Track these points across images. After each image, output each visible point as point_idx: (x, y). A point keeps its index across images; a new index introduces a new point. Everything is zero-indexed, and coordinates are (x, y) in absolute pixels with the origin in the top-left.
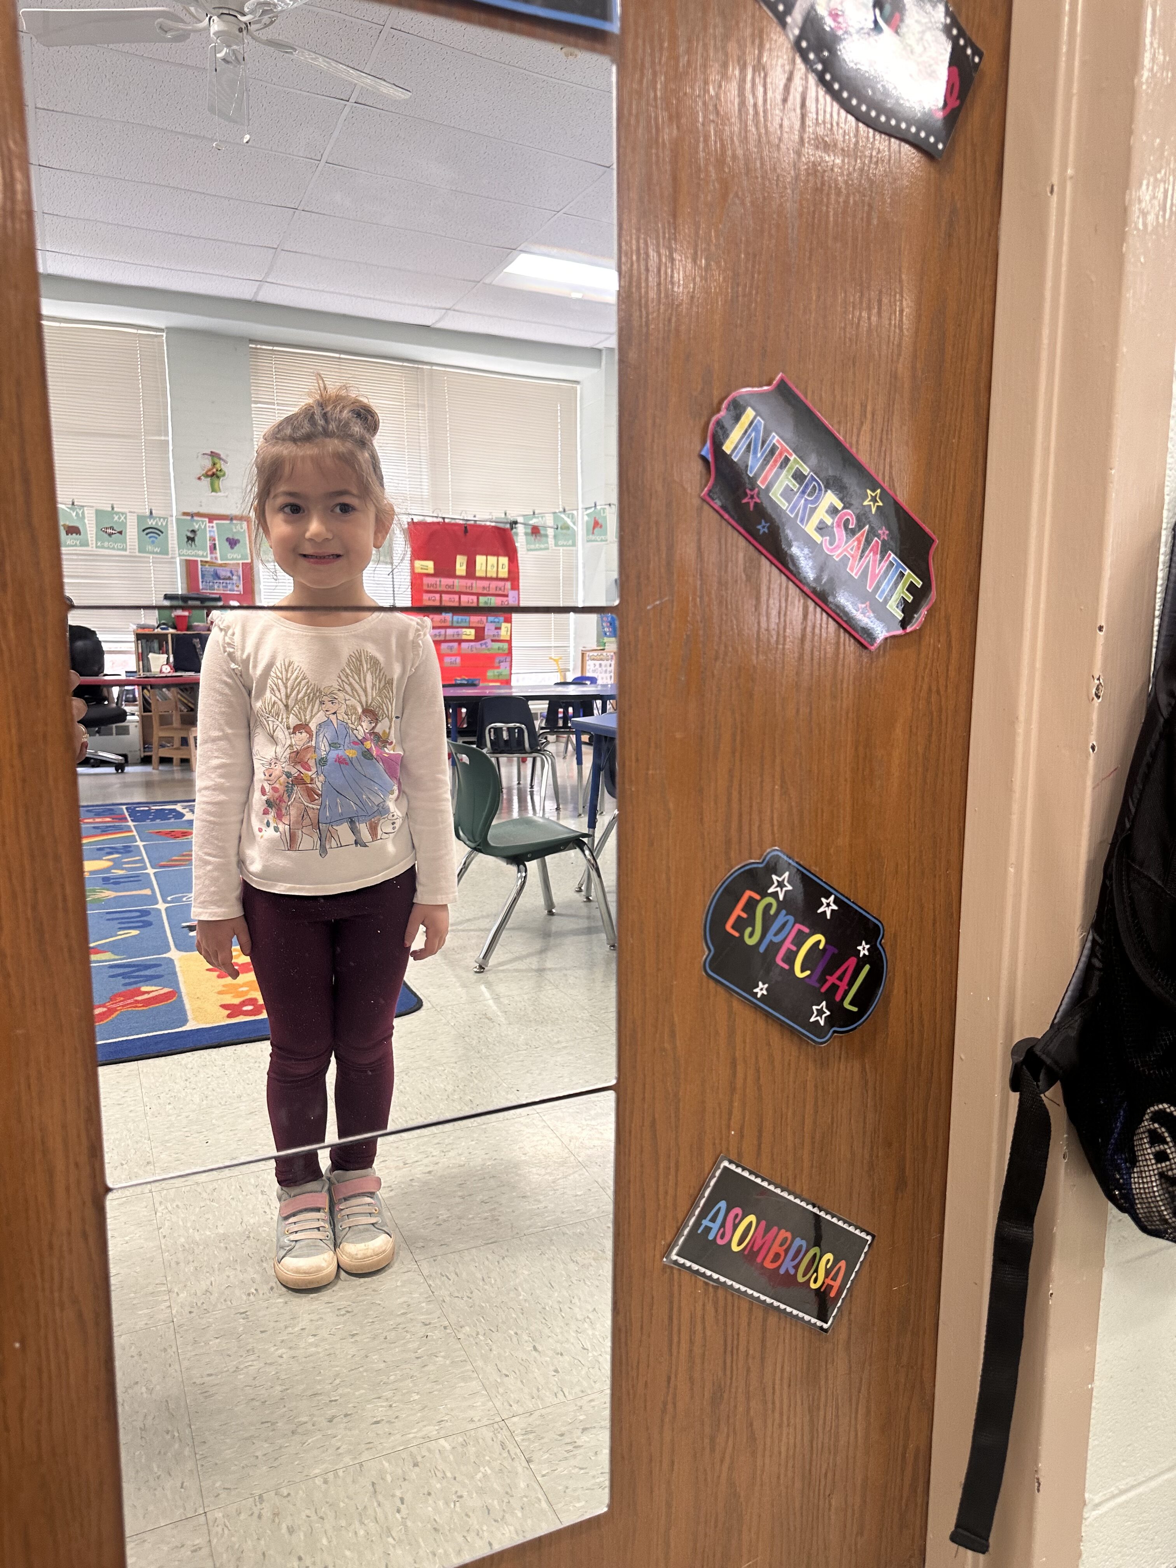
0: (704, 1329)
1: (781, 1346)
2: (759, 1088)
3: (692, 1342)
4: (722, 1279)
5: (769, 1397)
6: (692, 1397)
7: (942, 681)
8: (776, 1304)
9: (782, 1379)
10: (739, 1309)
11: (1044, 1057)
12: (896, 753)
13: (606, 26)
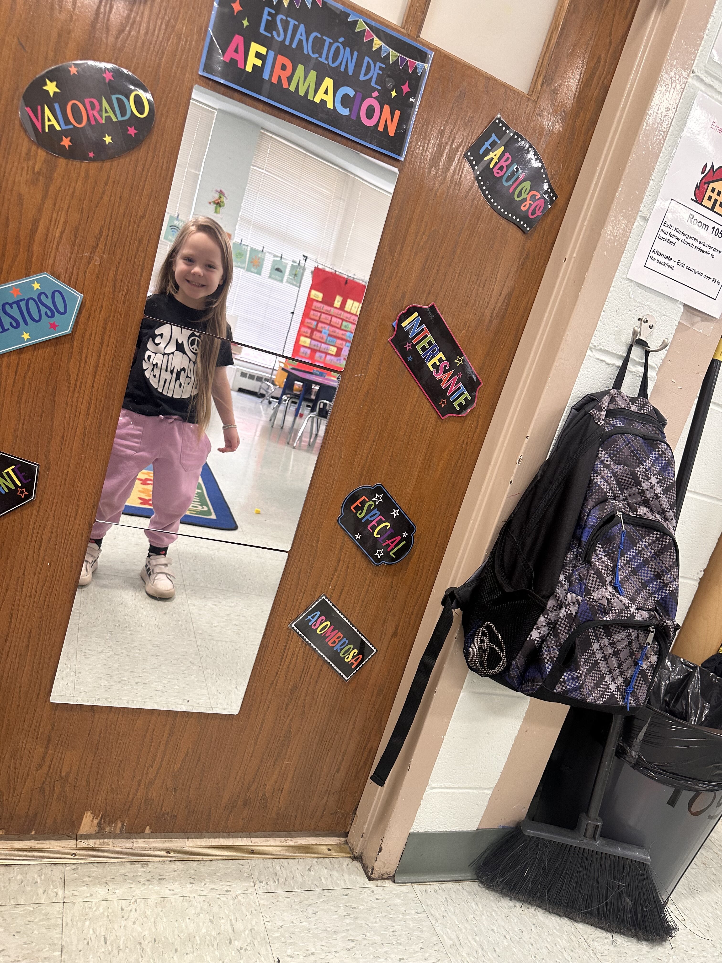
0: (297, 659)
1: (326, 679)
2: (346, 575)
3: (290, 663)
4: (310, 642)
6: (284, 685)
7: (470, 439)
8: (328, 661)
9: (322, 693)
10: (313, 657)
11: (457, 596)
12: (442, 462)
13: (399, 158)
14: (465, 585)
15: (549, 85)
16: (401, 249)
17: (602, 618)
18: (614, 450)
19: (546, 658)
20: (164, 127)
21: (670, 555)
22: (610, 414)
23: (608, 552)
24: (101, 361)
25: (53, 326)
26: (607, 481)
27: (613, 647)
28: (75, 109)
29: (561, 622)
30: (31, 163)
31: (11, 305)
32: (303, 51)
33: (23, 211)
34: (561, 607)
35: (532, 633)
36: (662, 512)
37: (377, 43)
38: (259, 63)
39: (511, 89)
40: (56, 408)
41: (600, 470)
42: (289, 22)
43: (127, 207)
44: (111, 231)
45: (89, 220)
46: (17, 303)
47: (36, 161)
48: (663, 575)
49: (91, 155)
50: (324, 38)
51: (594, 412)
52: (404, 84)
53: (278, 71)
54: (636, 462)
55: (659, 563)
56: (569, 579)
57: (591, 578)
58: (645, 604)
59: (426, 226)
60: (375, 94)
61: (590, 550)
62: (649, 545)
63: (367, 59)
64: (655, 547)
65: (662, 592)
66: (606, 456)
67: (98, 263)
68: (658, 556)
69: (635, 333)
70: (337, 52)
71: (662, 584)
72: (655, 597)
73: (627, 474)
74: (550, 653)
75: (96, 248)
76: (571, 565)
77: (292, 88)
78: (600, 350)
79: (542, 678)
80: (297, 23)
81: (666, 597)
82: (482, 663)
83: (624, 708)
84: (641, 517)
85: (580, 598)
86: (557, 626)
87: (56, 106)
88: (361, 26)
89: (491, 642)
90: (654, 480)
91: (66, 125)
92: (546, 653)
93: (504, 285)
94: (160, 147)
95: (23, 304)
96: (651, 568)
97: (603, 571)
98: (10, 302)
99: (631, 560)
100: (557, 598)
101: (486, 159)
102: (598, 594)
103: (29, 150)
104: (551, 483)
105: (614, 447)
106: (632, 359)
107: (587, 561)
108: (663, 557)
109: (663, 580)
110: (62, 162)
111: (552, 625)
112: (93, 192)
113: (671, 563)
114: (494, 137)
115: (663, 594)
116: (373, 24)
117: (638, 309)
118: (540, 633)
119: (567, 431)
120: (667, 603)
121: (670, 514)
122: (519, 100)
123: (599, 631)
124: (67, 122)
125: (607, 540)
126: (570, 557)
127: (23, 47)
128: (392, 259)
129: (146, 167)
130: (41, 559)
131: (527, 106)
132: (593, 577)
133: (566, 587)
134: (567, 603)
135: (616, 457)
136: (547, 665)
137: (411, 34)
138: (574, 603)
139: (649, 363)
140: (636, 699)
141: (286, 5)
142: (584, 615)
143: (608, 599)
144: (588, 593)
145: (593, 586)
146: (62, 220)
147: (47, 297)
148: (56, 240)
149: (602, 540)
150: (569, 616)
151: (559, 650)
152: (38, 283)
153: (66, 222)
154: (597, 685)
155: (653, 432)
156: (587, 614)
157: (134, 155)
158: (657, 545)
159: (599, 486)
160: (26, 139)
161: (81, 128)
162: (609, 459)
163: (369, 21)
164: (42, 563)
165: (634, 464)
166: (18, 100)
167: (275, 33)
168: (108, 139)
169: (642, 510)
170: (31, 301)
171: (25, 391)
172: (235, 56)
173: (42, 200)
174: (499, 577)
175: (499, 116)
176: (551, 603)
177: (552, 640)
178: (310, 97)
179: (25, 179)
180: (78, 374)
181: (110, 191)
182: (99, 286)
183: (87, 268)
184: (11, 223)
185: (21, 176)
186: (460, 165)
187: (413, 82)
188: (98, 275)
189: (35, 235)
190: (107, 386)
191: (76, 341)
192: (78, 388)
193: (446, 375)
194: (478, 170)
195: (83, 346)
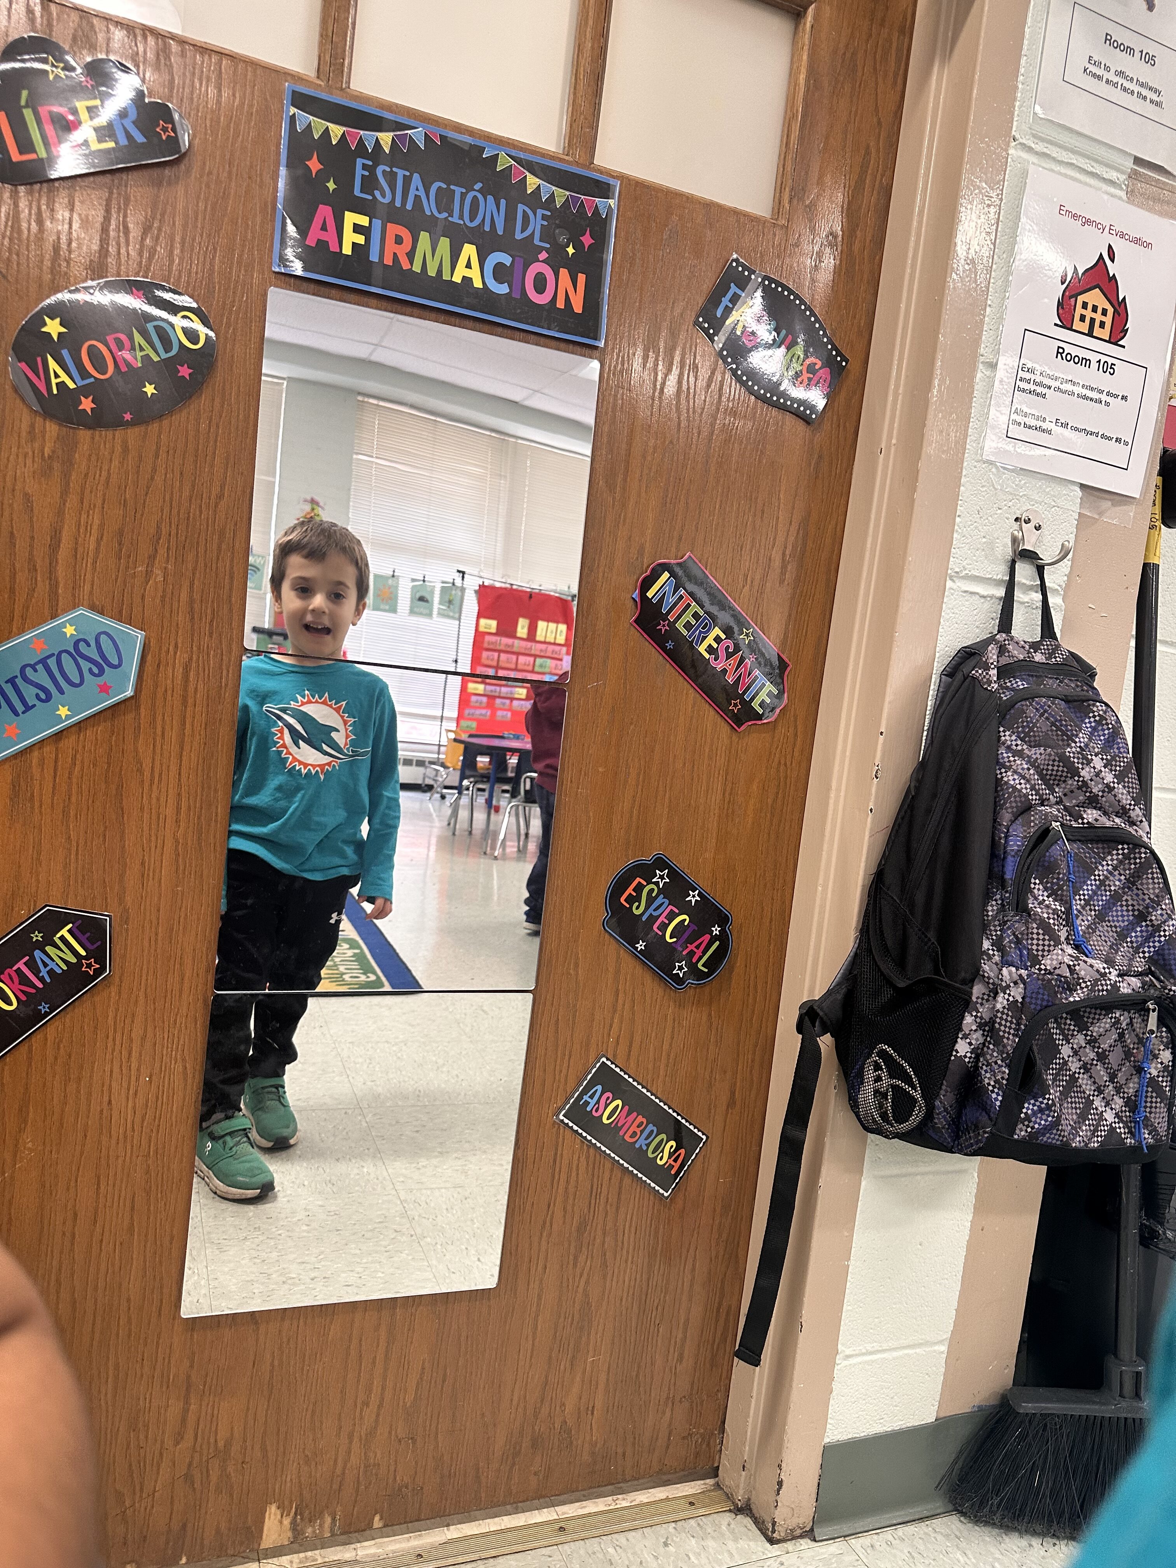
0: (578, 1174)
1: (632, 1201)
2: (633, 1014)
3: (568, 1182)
4: (594, 1141)
5: (620, 1239)
6: (564, 1222)
7: (789, 757)
8: (631, 1168)
9: (630, 1227)
10: (604, 1166)
11: (818, 1011)
12: (752, 802)
13: (596, 343)
14: (829, 993)
15: (801, 199)
16: (625, 480)
17: (1066, 999)
18: (1023, 727)
19: (989, 1084)
20: (233, 356)
21: (1153, 878)
22: (1004, 672)
23: (1052, 888)
24: (188, 731)
25: (105, 689)
26: (1024, 777)
27: (1094, 1047)
28: (94, 353)
29: (1001, 1018)
30: (36, 445)
31: (33, 667)
32: (423, 211)
33: (35, 519)
34: (996, 994)
35: (957, 1047)
36: (1123, 812)
37: (532, 182)
38: (360, 239)
39: (746, 215)
40: (125, 818)
41: (1010, 761)
42: (396, 173)
43: (193, 486)
44: (173, 525)
45: (138, 516)
46: (43, 661)
47: (44, 440)
48: (1149, 913)
49: (128, 417)
50: (452, 187)
51: (978, 673)
52: (583, 234)
53: (391, 247)
54: (1063, 740)
55: (1137, 895)
56: (998, 945)
57: (1035, 936)
58: (1130, 965)
60: (543, 256)
61: (1023, 891)
62: (1115, 868)
63: (521, 207)
64: (1125, 870)
65: (1154, 942)
66: (1014, 738)
67: (160, 578)
68: (1134, 883)
69: (1015, 540)
70: (475, 206)
71: (1150, 928)
72: (1144, 952)
73: (1054, 761)
74: (994, 1075)
75: (155, 557)
76: (997, 923)
77: (417, 268)
78: (967, 577)
79: (991, 1119)
80: (408, 174)
81: (1161, 948)
82: (884, 1116)
83: (1136, 1149)
84: (1091, 826)
85: (1024, 972)
86: (997, 1026)
87: (65, 353)
88: (504, 162)
89: (891, 1077)
90: (1098, 763)
91: (83, 379)
92: (988, 1075)
93: (793, 508)
94: (231, 388)
95: (52, 663)
96: (1127, 906)
97: (1051, 921)
98: (32, 662)
99: (1091, 898)
100: (985, 980)
101: (728, 322)
102: (1052, 960)
103: (32, 426)
104: (934, 796)
105: (1023, 722)
106: (1019, 583)
107: (1022, 908)
108: (1142, 884)
109: (1151, 920)
110: (84, 435)
111: (988, 1027)
112: (138, 472)
113: (1157, 891)
114: (733, 288)
115: (1157, 944)
116: (522, 155)
117: (1011, 504)
118: (970, 1044)
119: (941, 711)
120: (1167, 957)
121: (1137, 813)
122: (760, 227)
123: (1065, 1024)
124: (84, 374)
125: (1047, 870)
126: (993, 911)
127: (4, 276)
128: (614, 498)
129: (214, 422)
130: (133, 1072)
131: (775, 235)
132: (1038, 934)
133: (997, 958)
134: (1004, 984)
135: (1030, 737)
136: (994, 1096)
137: (581, 161)
138: (1015, 983)
139: (1047, 584)
140: (1153, 1131)
141: (387, 151)
142: (1037, 999)
143: (1069, 966)
144: (1036, 961)
145: (1041, 948)
146: (97, 522)
147: (89, 645)
148: (91, 553)
149: (1037, 871)
150: (1013, 1005)
151: (1008, 1066)
152: (71, 625)
153: (102, 526)
154: (1083, 1117)
155: (1079, 689)
156: (1040, 996)
157: (192, 407)
158: (1127, 866)
159: (1012, 786)
160: (26, 411)
161: (106, 380)
162: (1019, 742)
163: (514, 153)
164: (137, 1079)
165: (1061, 743)
166: (6, 354)
167: (377, 193)
168: (150, 389)
169: (1091, 815)
170: (64, 655)
171: (74, 799)
172: (324, 236)
173: (61, 497)
174: (883, 967)
175: (735, 256)
176: (978, 990)
177: (993, 1051)
178: (446, 277)
179: (32, 469)
180: (153, 759)
181: (164, 466)
182: (168, 615)
183: (145, 589)
184: (18, 541)
185: (25, 466)
186: (691, 338)
187: (597, 228)
188: (163, 597)
189: (58, 552)
190: (203, 770)
191: (142, 706)
192: (156, 781)
193: (731, 661)
194: (720, 341)
195: (155, 713)
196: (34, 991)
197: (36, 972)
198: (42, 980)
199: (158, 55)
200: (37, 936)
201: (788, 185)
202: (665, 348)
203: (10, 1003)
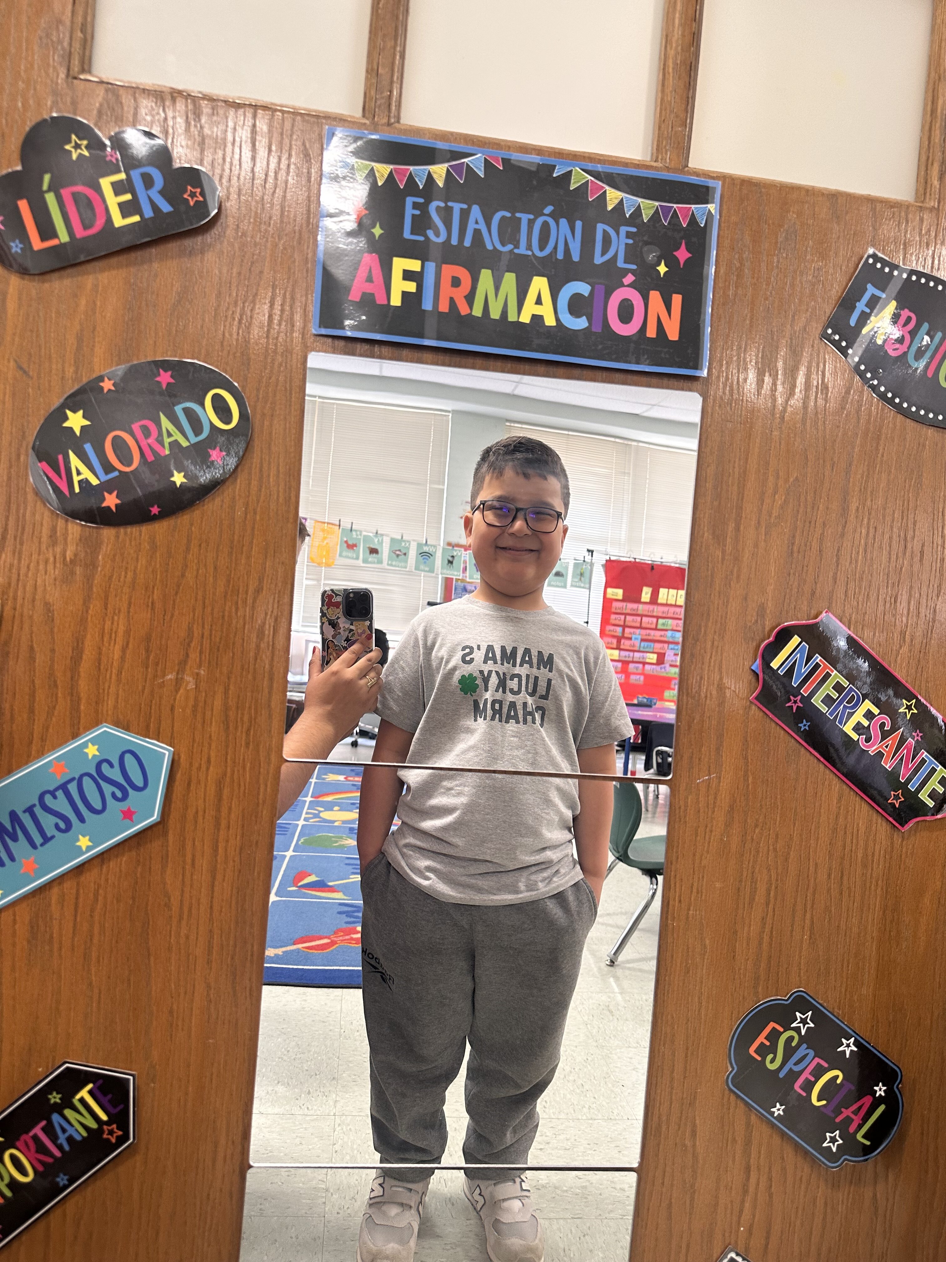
2: (771, 1196)
12: (924, 919)
13: (697, 373)
16: (737, 529)
20: (270, 433)
24: (221, 857)
25: (128, 815)
28: (118, 444)
30: (58, 549)
31: (53, 794)
32: (484, 246)
33: (56, 630)
37: (613, 196)
38: (411, 287)
39: (885, 199)
40: (152, 959)
42: (452, 208)
43: (229, 581)
44: (206, 627)
45: (167, 618)
46: (64, 787)
47: (66, 544)
49: (155, 510)
50: (518, 215)
52: (678, 248)
53: (447, 290)
59: (778, 477)
60: (629, 279)
63: (600, 227)
67: (192, 686)
70: (545, 231)
75: (186, 662)
77: (477, 312)
80: (465, 206)
87: (88, 447)
88: (579, 178)
91: (107, 473)
94: (269, 469)
95: (73, 788)
98: (51, 788)
101: (864, 331)
103: (54, 530)
110: (108, 533)
114: (871, 290)
116: (600, 168)
122: (903, 214)
124: (108, 467)
127: (25, 372)
129: (251, 507)
131: (922, 220)
137: (672, 166)
141: (441, 184)
146: (122, 629)
147: (111, 765)
148: (115, 664)
152: (93, 745)
153: (128, 632)
157: (225, 492)
160: (47, 513)
161: (132, 472)
163: (590, 166)
166: (27, 455)
167: (430, 233)
168: (178, 478)
170: (85, 779)
171: (95, 941)
172: (368, 288)
173: (84, 603)
175: (871, 251)
178: (512, 317)
179: (53, 576)
180: (183, 891)
181: (196, 561)
182: (199, 726)
183: (175, 699)
184: (38, 655)
185: (46, 573)
186: (818, 355)
187: (694, 239)
188: (195, 706)
189: (80, 665)
190: (237, 903)
191: (171, 832)
192: (185, 917)
193: (889, 741)
194: (855, 355)
195: (185, 839)
196: (50, 1160)
197: (54, 1138)
198: (60, 1147)
199: (187, 117)
200: (55, 1098)
201: (937, 158)
202: (785, 369)
203: (24, 1173)
